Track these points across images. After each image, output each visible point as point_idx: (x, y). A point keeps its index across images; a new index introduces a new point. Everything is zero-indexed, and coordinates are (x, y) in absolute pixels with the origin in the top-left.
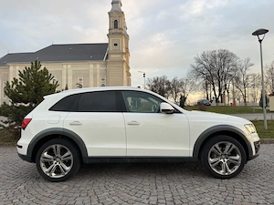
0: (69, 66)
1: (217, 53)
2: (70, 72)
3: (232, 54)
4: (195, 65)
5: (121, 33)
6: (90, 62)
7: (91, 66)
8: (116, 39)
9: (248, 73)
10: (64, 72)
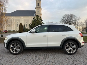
0: (23, 18)
1: (70, 15)
2: (23, 20)
3: (74, 15)
4: (62, 18)
5: (40, 7)
6: (30, 17)
7: (30, 18)
8: (38, 9)
9: (79, 21)
10: (21, 19)
